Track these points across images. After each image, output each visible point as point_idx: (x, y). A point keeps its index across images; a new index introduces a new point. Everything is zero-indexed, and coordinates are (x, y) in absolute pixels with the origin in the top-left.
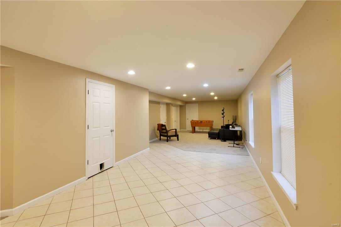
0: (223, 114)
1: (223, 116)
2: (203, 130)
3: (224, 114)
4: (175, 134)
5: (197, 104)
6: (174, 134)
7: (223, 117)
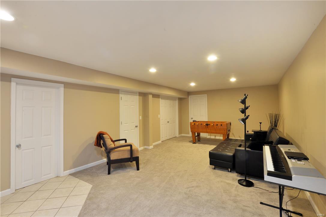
0: (243, 111)
1: (242, 116)
2: (215, 136)
3: (247, 110)
4: (129, 157)
5: (206, 95)
6: (127, 155)
7: (244, 120)
